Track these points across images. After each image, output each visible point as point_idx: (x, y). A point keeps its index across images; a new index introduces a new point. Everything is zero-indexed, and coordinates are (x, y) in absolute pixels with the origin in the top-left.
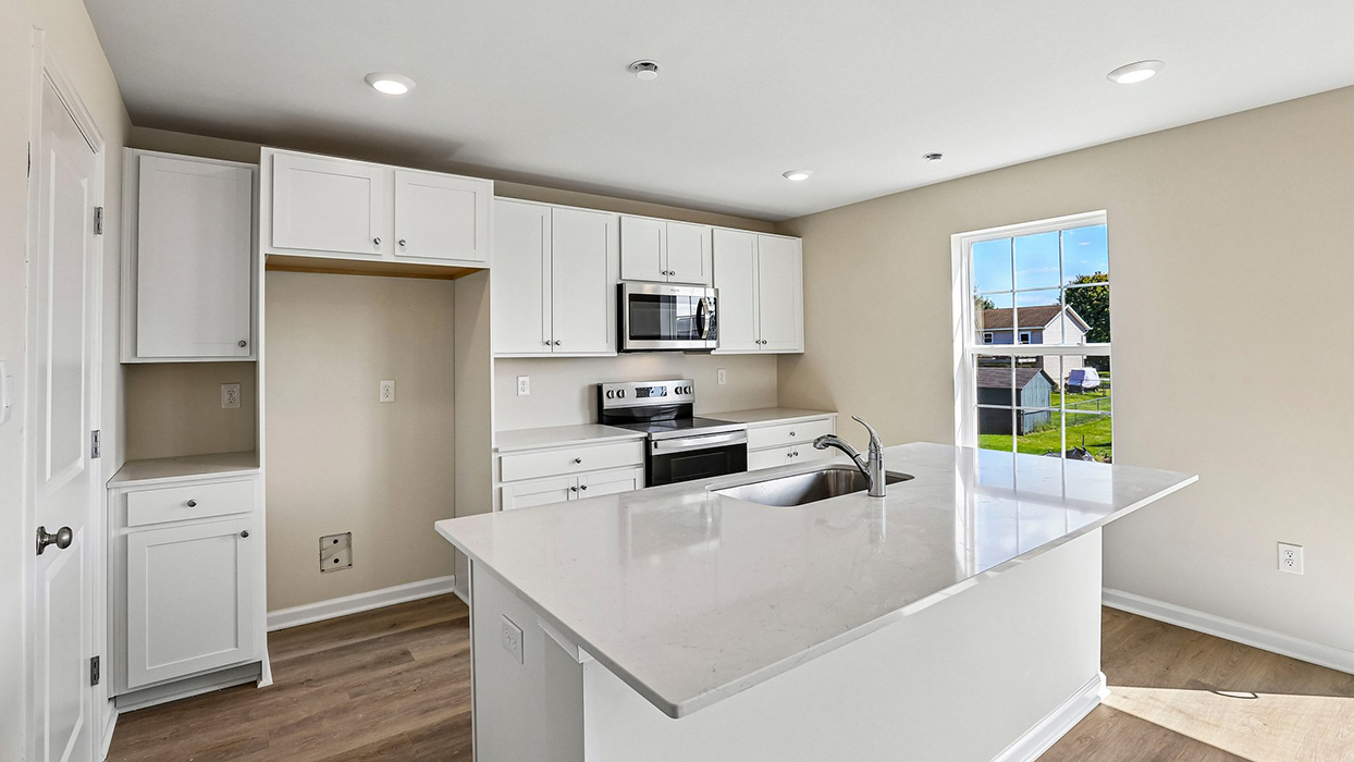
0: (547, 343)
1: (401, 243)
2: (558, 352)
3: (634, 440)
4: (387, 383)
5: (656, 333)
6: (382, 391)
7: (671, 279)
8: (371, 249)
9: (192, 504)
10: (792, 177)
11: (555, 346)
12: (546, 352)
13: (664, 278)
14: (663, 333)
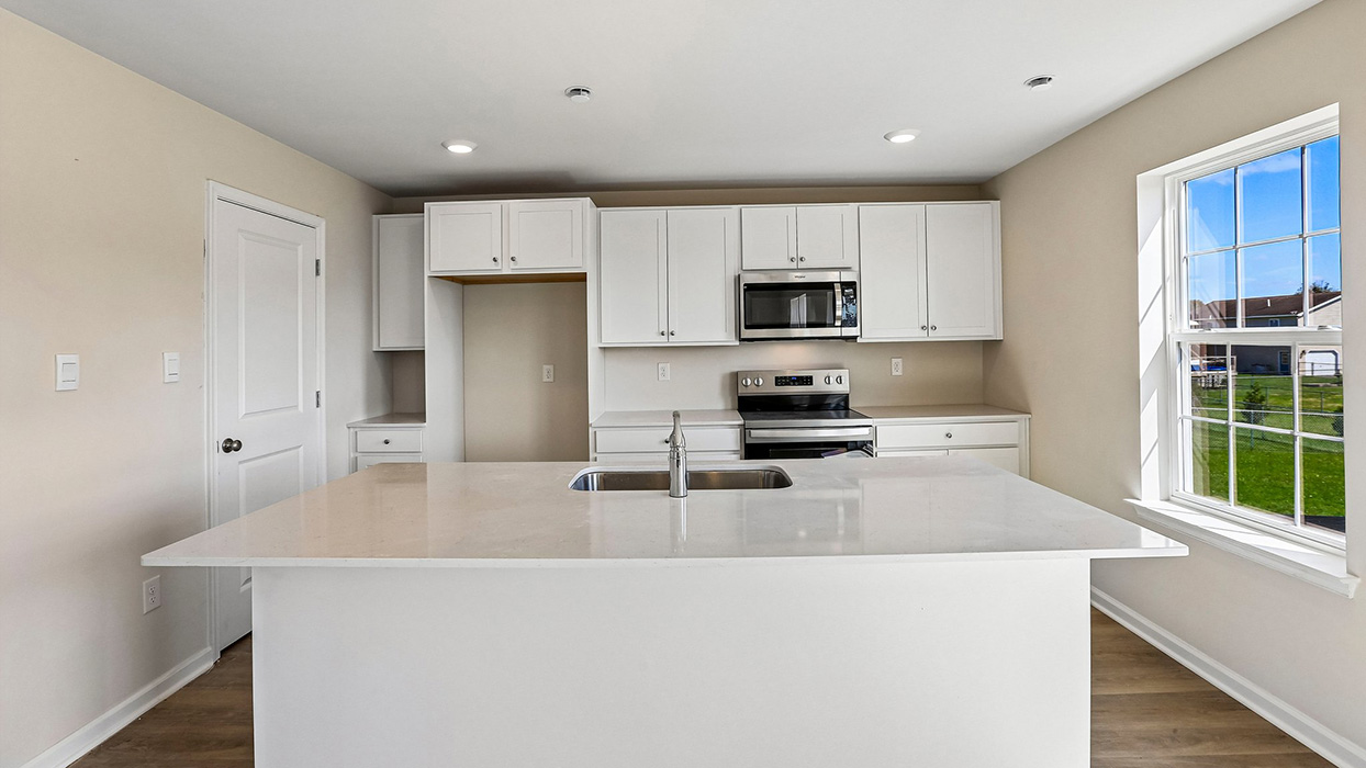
0: (663, 334)
1: (513, 259)
2: (674, 341)
3: (732, 426)
4: (548, 367)
5: (785, 321)
6: (545, 373)
7: (801, 265)
8: (492, 265)
9: (387, 442)
10: (896, 139)
11: (671, 336)
12: (662, 341)
13: (794, 265)
14: (794, 320)
